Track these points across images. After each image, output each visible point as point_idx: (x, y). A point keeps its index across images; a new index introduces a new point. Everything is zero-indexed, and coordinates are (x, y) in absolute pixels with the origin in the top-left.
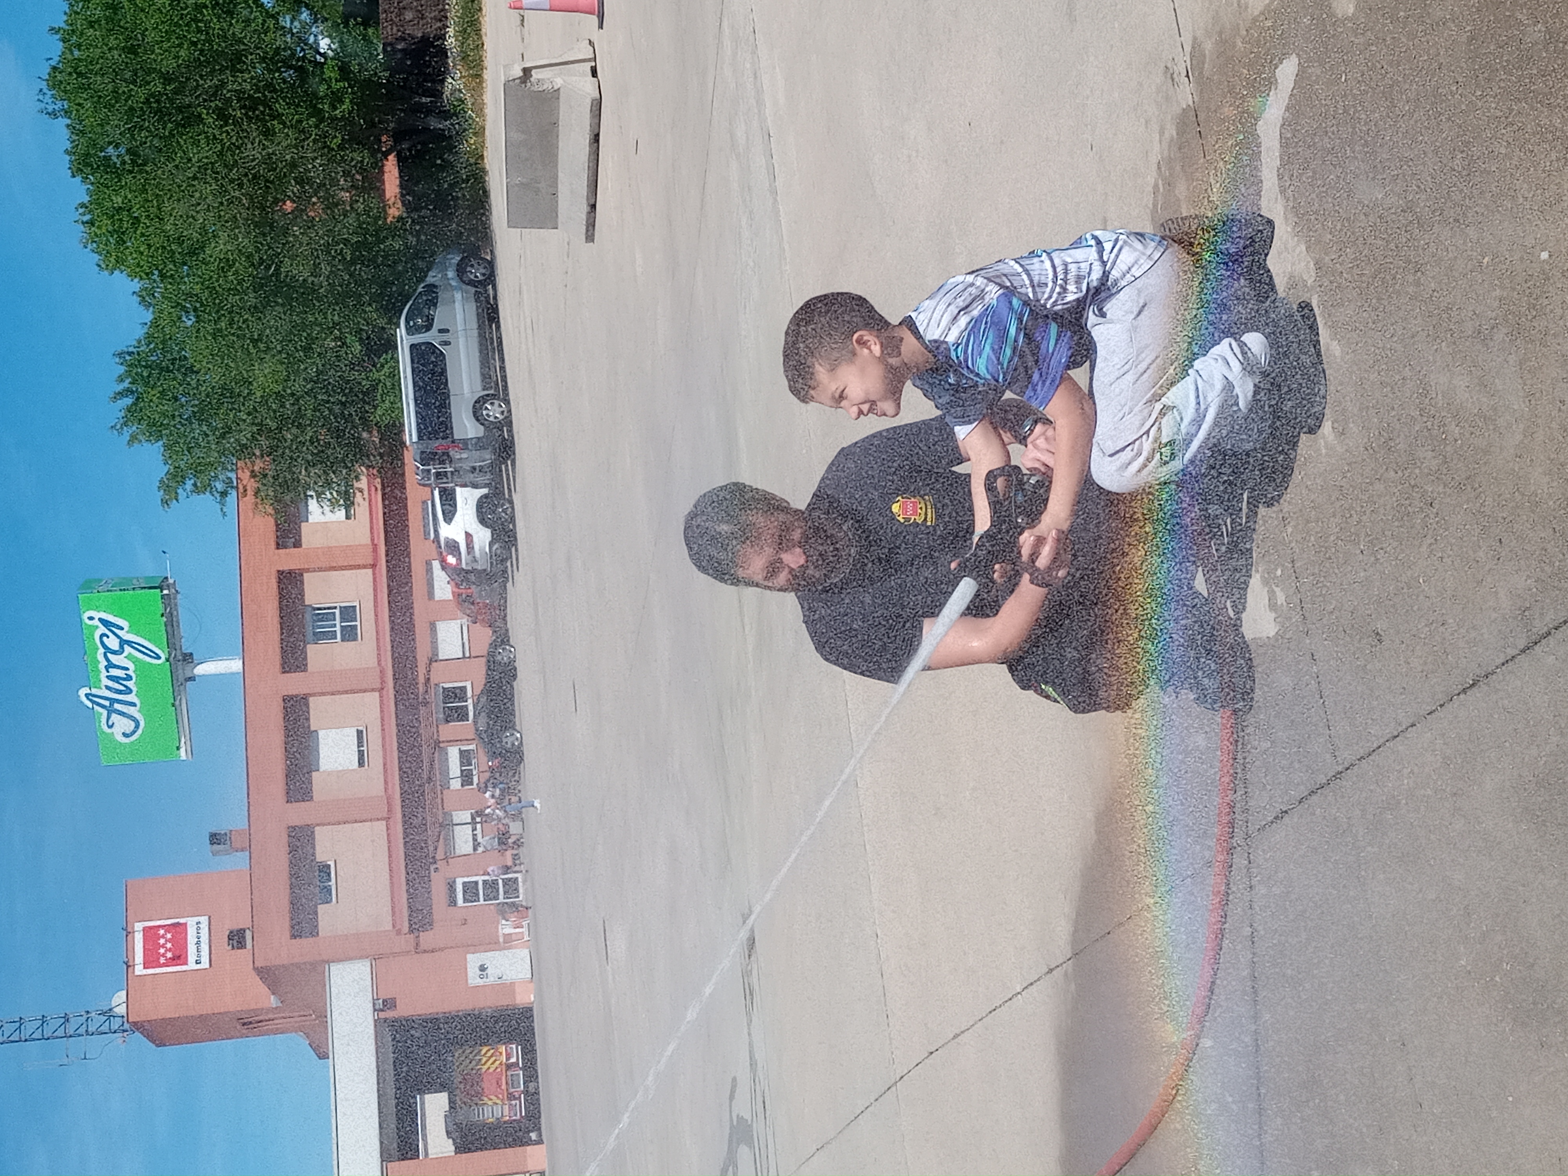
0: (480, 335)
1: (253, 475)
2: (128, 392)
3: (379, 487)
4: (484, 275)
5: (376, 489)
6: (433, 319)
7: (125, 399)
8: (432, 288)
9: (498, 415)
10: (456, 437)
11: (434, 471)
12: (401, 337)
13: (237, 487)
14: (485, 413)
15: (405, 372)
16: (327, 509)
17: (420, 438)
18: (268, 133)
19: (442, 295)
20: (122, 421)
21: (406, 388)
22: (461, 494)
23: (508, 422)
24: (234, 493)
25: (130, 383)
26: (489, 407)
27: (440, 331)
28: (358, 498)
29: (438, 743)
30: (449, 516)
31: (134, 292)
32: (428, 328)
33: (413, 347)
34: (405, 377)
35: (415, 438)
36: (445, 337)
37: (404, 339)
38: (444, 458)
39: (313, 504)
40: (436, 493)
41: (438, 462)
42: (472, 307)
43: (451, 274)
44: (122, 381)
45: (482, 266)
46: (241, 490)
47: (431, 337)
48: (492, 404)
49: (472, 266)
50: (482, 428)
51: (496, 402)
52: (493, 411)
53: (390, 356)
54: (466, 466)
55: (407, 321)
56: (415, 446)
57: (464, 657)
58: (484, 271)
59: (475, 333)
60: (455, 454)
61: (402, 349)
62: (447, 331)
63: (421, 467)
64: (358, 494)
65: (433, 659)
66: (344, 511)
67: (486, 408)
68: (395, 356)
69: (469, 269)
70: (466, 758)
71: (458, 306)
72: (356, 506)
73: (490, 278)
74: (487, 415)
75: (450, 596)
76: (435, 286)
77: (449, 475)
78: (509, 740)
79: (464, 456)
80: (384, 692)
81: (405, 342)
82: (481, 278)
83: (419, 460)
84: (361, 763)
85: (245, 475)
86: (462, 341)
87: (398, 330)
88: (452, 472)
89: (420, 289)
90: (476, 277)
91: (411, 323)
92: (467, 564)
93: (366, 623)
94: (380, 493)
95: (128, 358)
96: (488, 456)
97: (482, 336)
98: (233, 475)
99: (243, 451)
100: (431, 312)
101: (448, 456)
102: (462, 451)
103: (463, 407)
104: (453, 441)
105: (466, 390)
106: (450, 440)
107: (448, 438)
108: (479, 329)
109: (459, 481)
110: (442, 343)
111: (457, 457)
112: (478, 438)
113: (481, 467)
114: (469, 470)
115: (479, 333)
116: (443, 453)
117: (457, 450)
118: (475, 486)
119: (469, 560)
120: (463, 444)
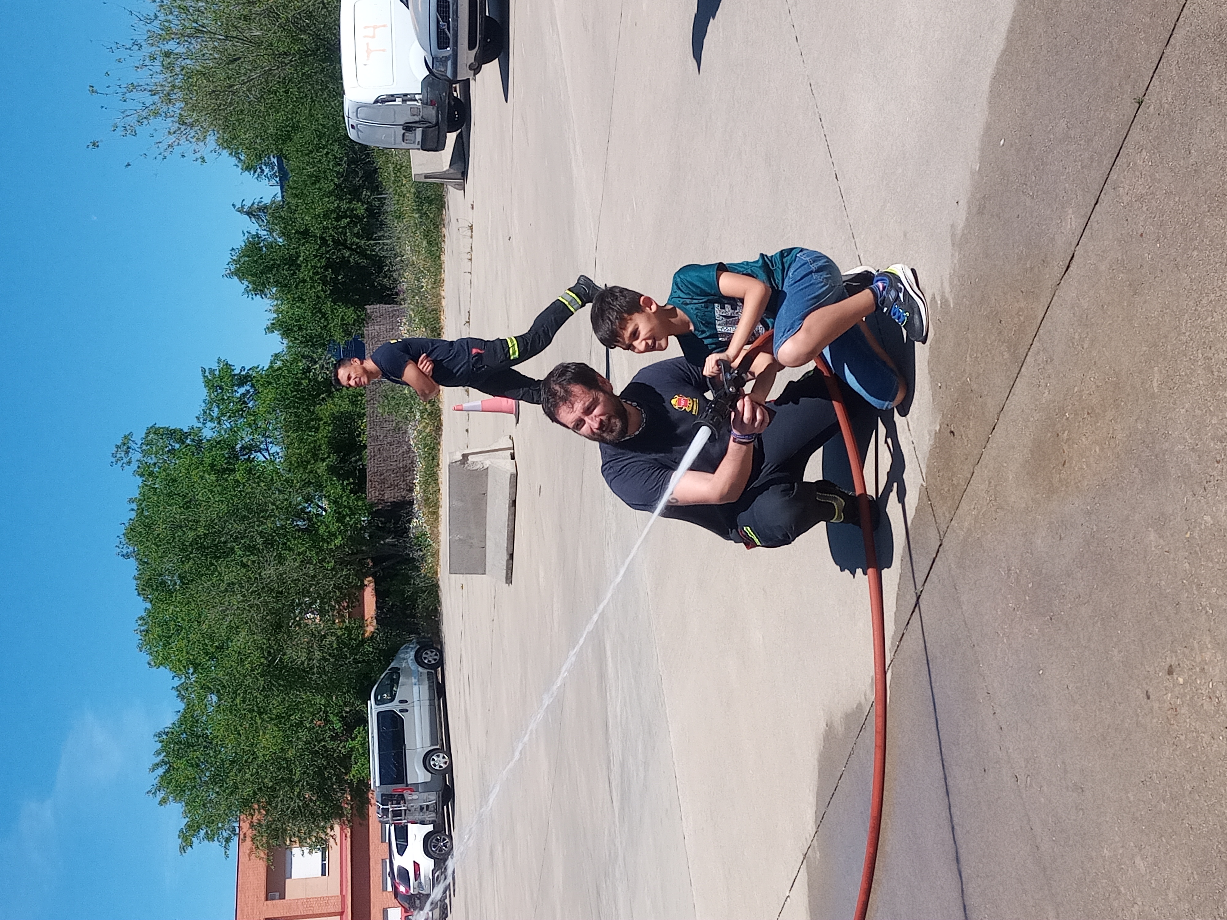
0: (430, 706)
2: (163, 761)
3: (349, 834)
5: (346, 837)
6: (395, 694)
7: (160, 769)
8: (396, 670)
9: (442, 765)
10: (409, 783)
11: (390, 810)
12: (371, 707)
13: (239, 834)
14: (432, 763)
15: (372, 733)
16: (307, 852)
17: (381, 784)
19: (404, 678)
20: (156, 787)
22: (412, 830)
23: (450, 769)
24: (236, 839)
25: (165, 756)
26: (436, 759)
27: (401, 702)
28: (332, 843)
30: (402, 850)
31: (173, 687)
32: (392, 700)
33: (378, 713)
35: (378, 784)
36: (404, 706)
37: (373, 709)
38: (400, 799)
40: (392, 828)
41: (394, 802)
42: (425, 686)
43: (410, 659)
44: (160, 754)
45: (434, 654)
46: (242, 836)
47: (394, 706)
48: (438, 756)
49: (427, 654)
50: (430, 774)
51: (441, 755)
52: (439, 761)
54: (417, 805)
55: (376, 697)
56: (378, 789)
58: (435, 658)
59: (427, 703)
60: (408, 797)
61: (372, 717)
62: (406, 701)
63: (381, 807)
64: (331, 840)
66: (320, 853)
67: (433, 760)
68: (366, 726)
69: (424, 656)
71: (415, 689)
72: (330, 850)
73: (441, 663)
74: (435, 765)
76: (399, 669)
77: (403, 813)
79: (415, 797)
82: (433, 662)
83: (380, 801)
86: (417, 709)
87: (369, 702)
88: (405, 810)
89: (386, 671)
90: (429, 661)
91: (379, 698)
92: (414, 890)
94: (349, 839)
95: (165, 737)
96: (432, 798)
97: (432, 705)
98: (236, 825)
99: (246, 804)
100: (394, 689)
101: (402, 797)
102: (413, 793)
103: (415, 759)
104: (407, 785)
105: (419, 745)
106: (405, 785)
107: (403, 783)
108: (430, 700)
109: (411, 818)
110: (401, 711)
111: (410, 798)
112: (426, 783)
113: (428, 806)
114: (419, 809)
115: (430, 703)
116: (399, 795)
117: (409, 792)
118: (423, 823)
119: (416, 886)
120: (414, 788)
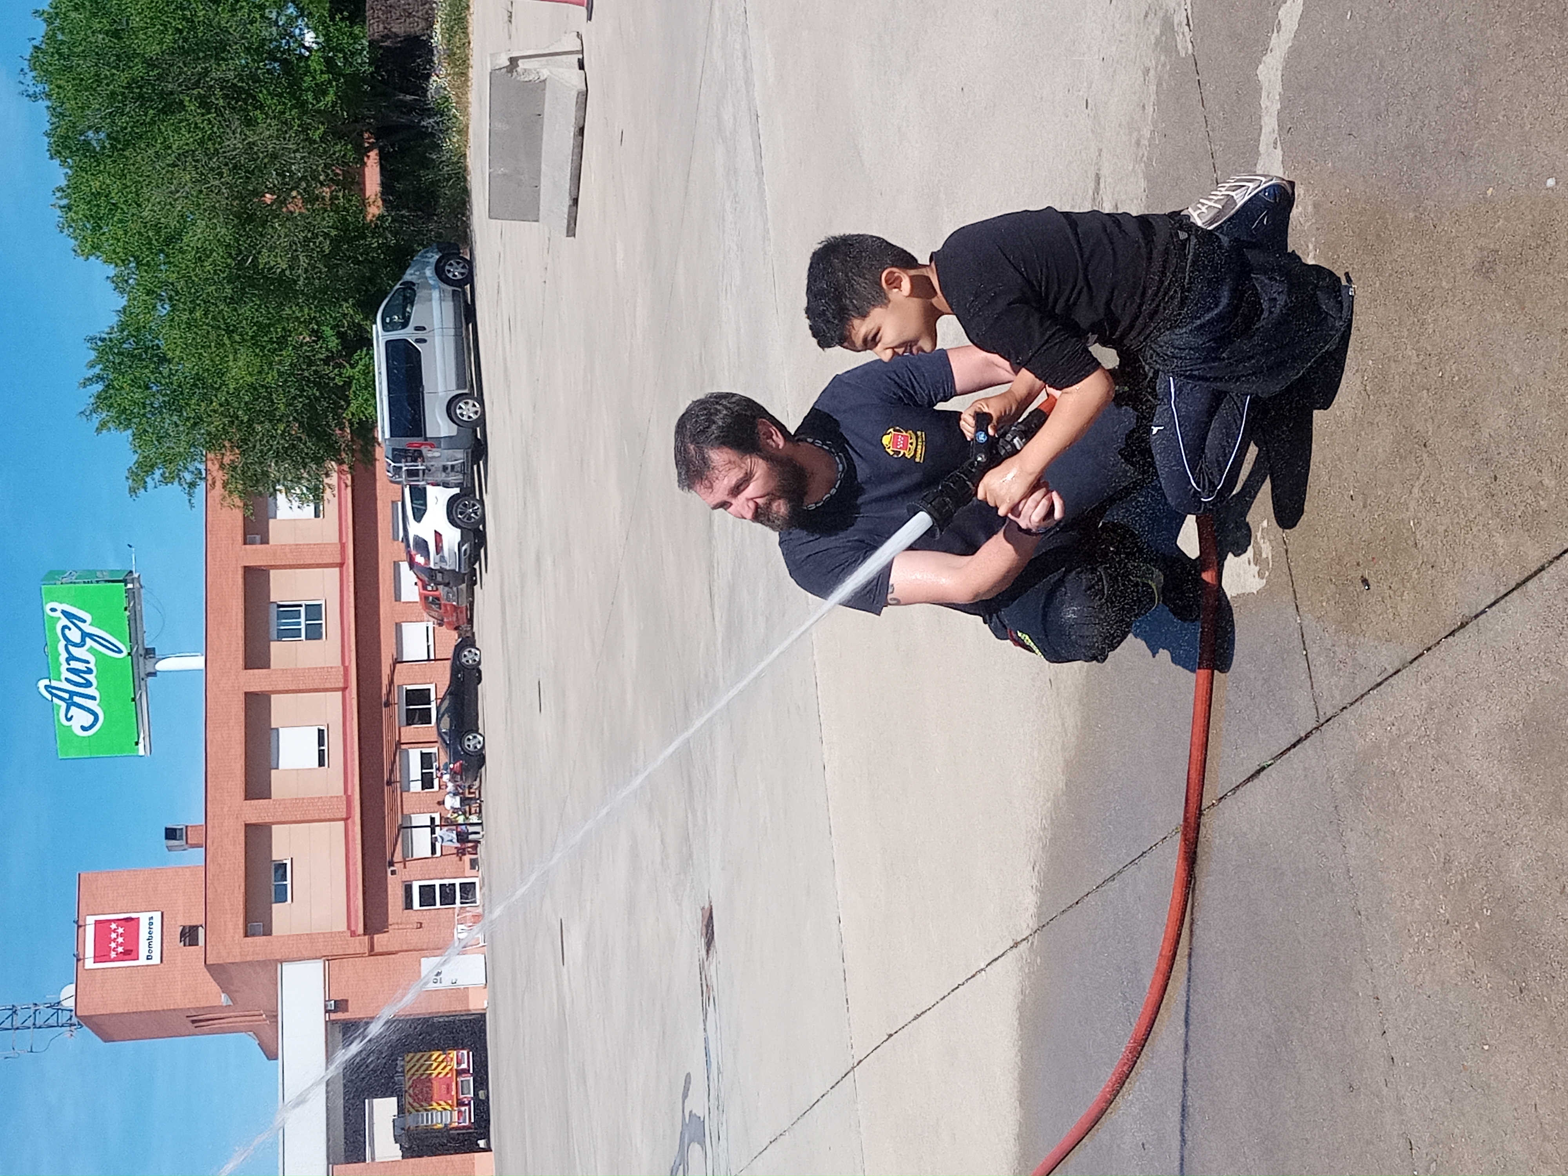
0: (456, 335)
1: (222, 467)
2: (99, 378)
3: (349, 482)
4: (462, 274)
5: (347, 486)
6: (409, 317)
7: (94, 385)
8: (410, 286)
9: (471, 415)
10: (428, 436)
11: (404, 468)
12: (377, 332)
13: (205, 478)
14: (458, 411)
15: (379, 368)
16: (296, 504)
17: (391, 436)
18: (249, 123)
19: (421, 293)
20: (91, 407)
21: (380, 383)
22: (432, 492)
23: (482, 421)
24: (203, 484)
25: (101, 369)
26: (463, 406)
27: (418, 329)
28: (328, 494)
29: (399, 743)
30: (419, 515)
31: (108, 277)
32: (405, 325)
33: (388, 343)
34: (380, 373)
35: (387, 436)
36: (420, 335)
37: (380, 336)
38: (417, 456)
39: (281, 498)
40: (407, 491)
41: (409, 459)
42: (449, 306)
43: (429, 272)
44: (93, 366)
45: (461, 265)
46: (210, 482)
47: (407, 334)
48: (466, 403)
49: (451, 265)
50: (456, 427)
51: (471, 402)
52: (468, 410)
53: (364, 352)
54: (439, 464)
55: (383, 320)
56: (387, 442)
57: (429, 660)
58: (463, 271)
59: (452, 332)
60: (427, 452)
61: (378, 346)
62: (424, 329)
63: (393, 464)
64: (328, 491)
65: (398, 661)
66: (312, 506)
67: (460, 408)
68: (371, 352)
69: (447, 268)
70: (426, 760)
71: (435, 304)
72: (326, 502)
73: (469, 278)
74: (462, 415)
75: (417, 598)
76: (414, 284)
77: (421, 472)
78: (471, 743)
79: (437, 454)
80: (347, 691)
81: (380, 338)
82: (459, 277)
83: (390, 456)
84: (321, 763)
85: (214, 467)
86: (437, 340)
87: (374, 326)
88: (424, 470)
89: (398, 286)
90: (454, 276)
91: (388, 320)
92: (435, 563)
93: (331, 622)
94: (349, 489)
95: (100, 343)
96: (459, 456)
97: (458, 335)
98: (202, 467)
99: (213, 442)
100: (408, 309)
101: (420, 454)
102: (434, 449)
103: (437, 405)
104: (426, 439)
105: (441, 388)
106: (422, 438)
107: (421, 436)
108: (455, 328)
109: (430, 479)
110: (417, 341)
111: (429, 455)
112: (451, 437)
113: (453, 467)
114: (441, 469)
115: (456, 331)
116: (415, 451)
117: (429, 448)
118: (446, 485)
119: (437, 560)
120: (435, 443)
